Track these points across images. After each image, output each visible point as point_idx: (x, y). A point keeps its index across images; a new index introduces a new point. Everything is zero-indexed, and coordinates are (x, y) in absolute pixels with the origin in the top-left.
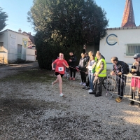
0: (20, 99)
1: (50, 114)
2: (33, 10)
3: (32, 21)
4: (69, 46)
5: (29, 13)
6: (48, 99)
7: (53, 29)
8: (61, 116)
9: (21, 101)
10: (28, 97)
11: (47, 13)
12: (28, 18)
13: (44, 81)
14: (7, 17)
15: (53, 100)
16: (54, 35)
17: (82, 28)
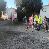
3: (16, 4)
5: (14, 1)
6: (21, 31)
7: (23, 7)
8: (26, 37)
9: (12, 32)
10: (14, 31)
11: (21, 1)
12: (14, 3)
13: (20, 25)
14: (7, 3)
15: (23, 32)
16: (23, 9)
17: (33, 6)
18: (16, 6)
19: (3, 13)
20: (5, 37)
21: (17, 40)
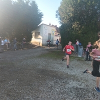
0: (51, 70)
1: (73, 84)
2: (60, 9)
3: (59, 17)
4: (86, 33)
7: (74, 21)
9: (51, 71)
11: (70, 10)
12: (57, 15)
14: (43, 15)
18: (59, 20)
19: (34, 34)
20: (39, 82)
21: (62, 91)
